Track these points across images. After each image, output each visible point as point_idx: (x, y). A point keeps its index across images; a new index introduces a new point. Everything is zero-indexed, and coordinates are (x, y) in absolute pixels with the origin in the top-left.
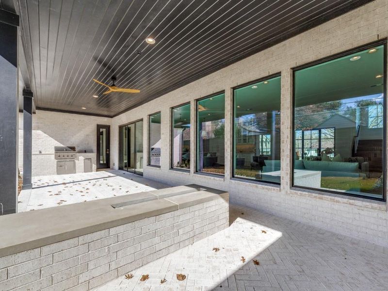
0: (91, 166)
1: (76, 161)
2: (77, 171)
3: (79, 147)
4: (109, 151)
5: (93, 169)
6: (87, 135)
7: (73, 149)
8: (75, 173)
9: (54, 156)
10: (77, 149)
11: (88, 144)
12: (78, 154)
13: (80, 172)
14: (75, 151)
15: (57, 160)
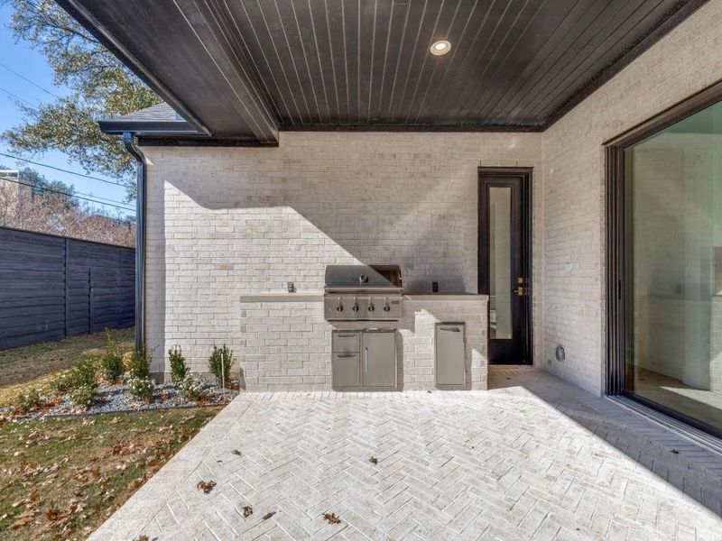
0: (467, 359)
1: (404, 332)
2: (406, 378)
3: (411, 267)
4: (527, 286)
5: (474, 377)
6: (442, 217)
7: (390, 274)
8: (400, 388)
9: (320, 306)
10: (407, 278)
11: (445, 255)
12: (410, 300)
13: (418, 387)
14: (398, 283)
15: (331, 327)
